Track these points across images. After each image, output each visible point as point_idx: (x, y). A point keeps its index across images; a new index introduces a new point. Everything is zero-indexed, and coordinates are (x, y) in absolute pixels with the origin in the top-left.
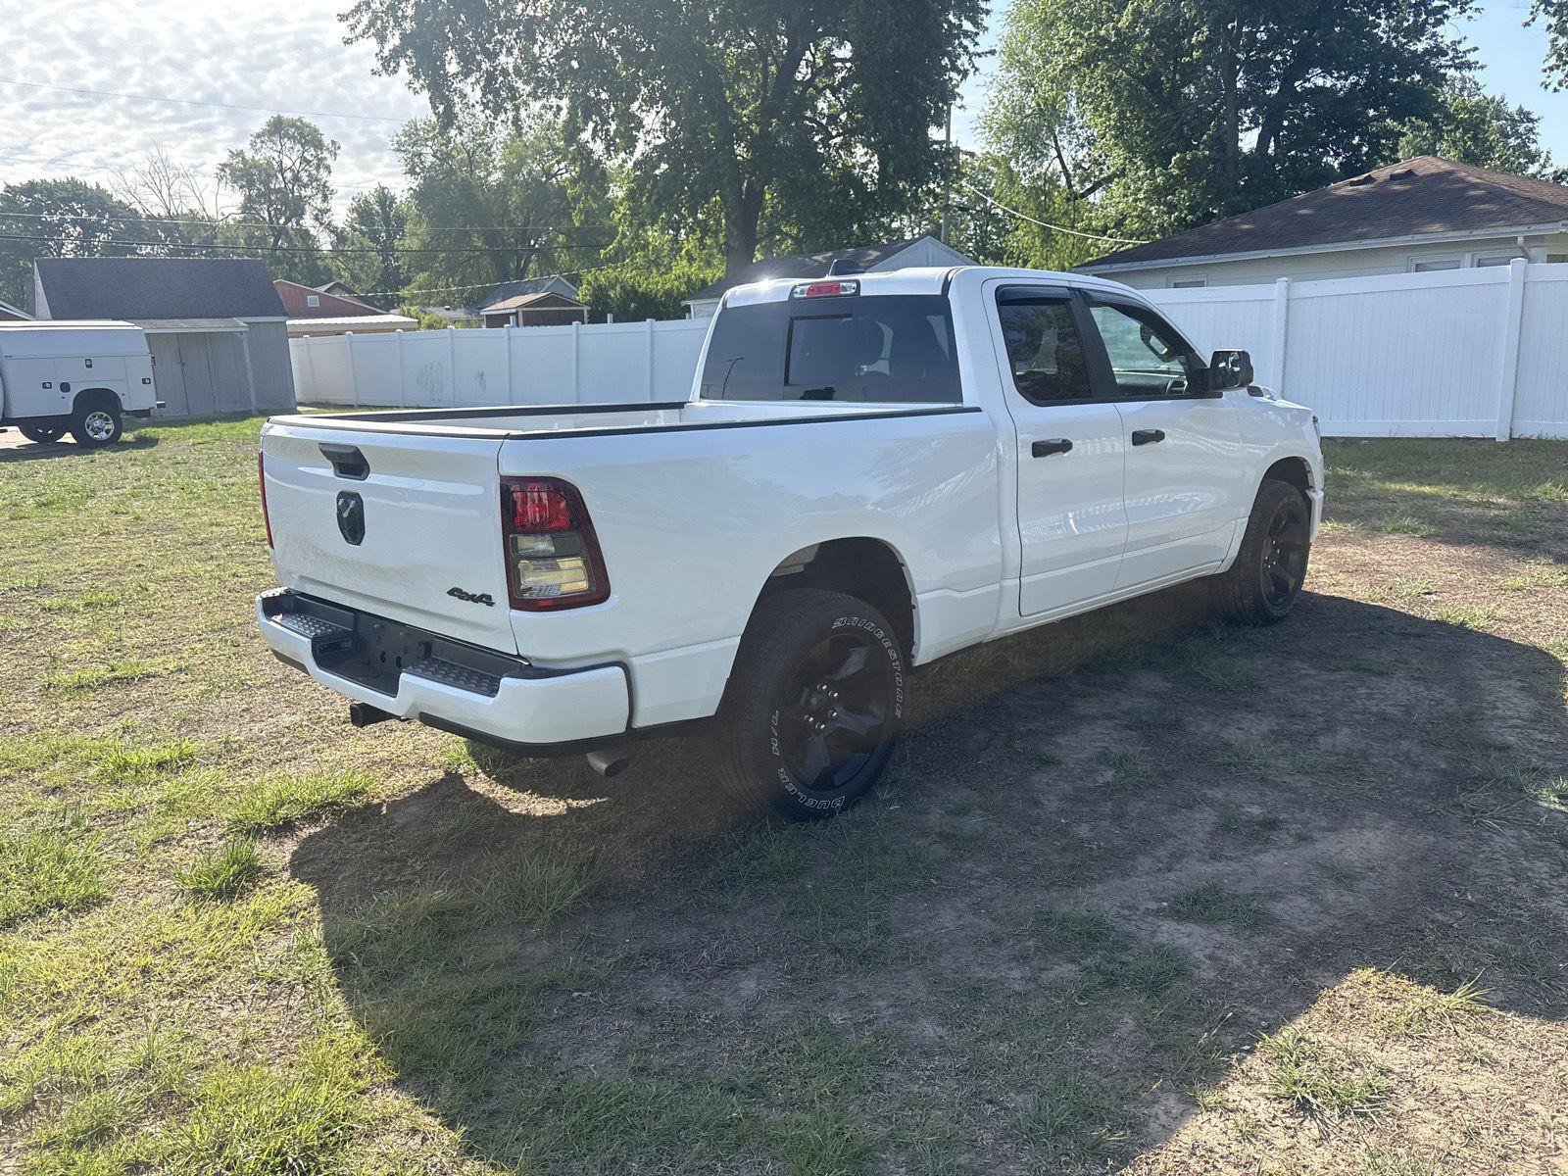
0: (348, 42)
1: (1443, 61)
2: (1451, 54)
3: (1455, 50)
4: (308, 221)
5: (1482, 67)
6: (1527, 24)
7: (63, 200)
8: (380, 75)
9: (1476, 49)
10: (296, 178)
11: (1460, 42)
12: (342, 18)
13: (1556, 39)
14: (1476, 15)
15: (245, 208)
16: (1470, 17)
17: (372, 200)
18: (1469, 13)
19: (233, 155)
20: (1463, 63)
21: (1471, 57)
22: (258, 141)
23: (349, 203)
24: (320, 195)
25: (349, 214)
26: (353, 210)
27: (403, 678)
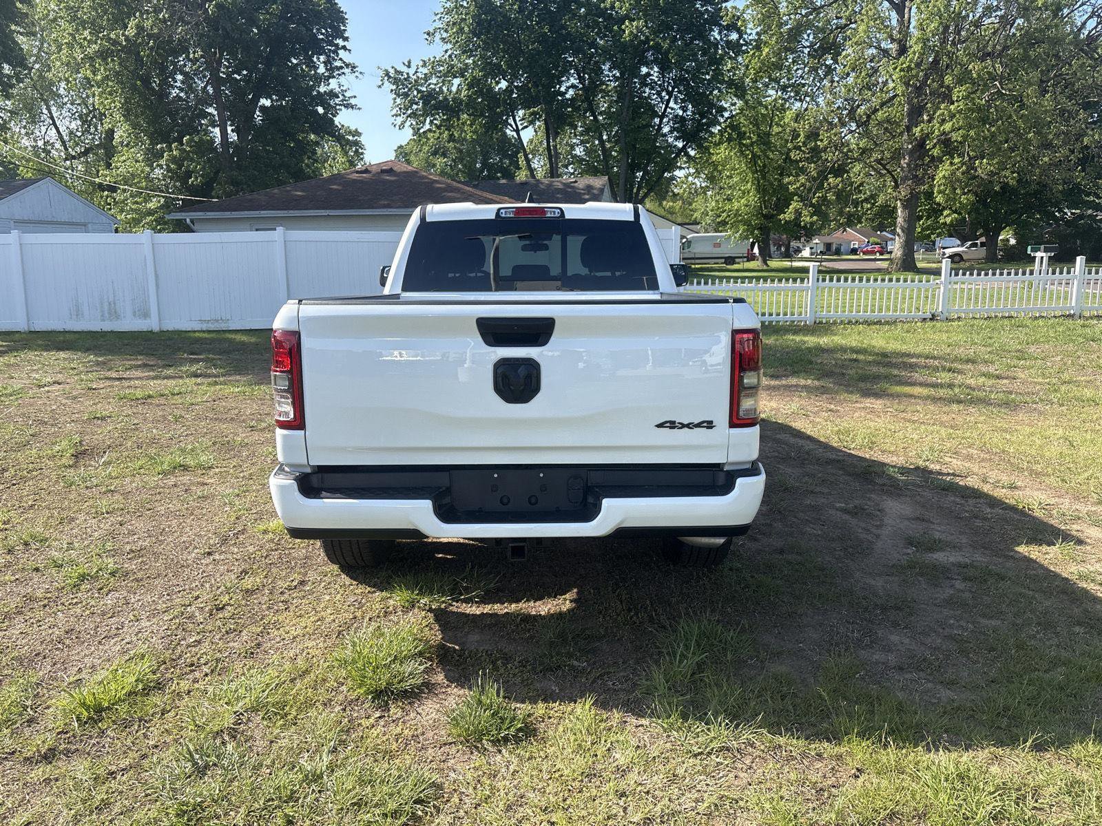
1: (337, 101)
2: (341, 97)
3: (343, 95)
5: (359, 109)
6: (380, 87)
9: (355, 97)
11: (346, 91)
13: (395, 99)
14: (360, 76)
16: (357, 77)
18: (357, 74)
20: (348, 104)
21: (353, 101)
27: (606, 503)
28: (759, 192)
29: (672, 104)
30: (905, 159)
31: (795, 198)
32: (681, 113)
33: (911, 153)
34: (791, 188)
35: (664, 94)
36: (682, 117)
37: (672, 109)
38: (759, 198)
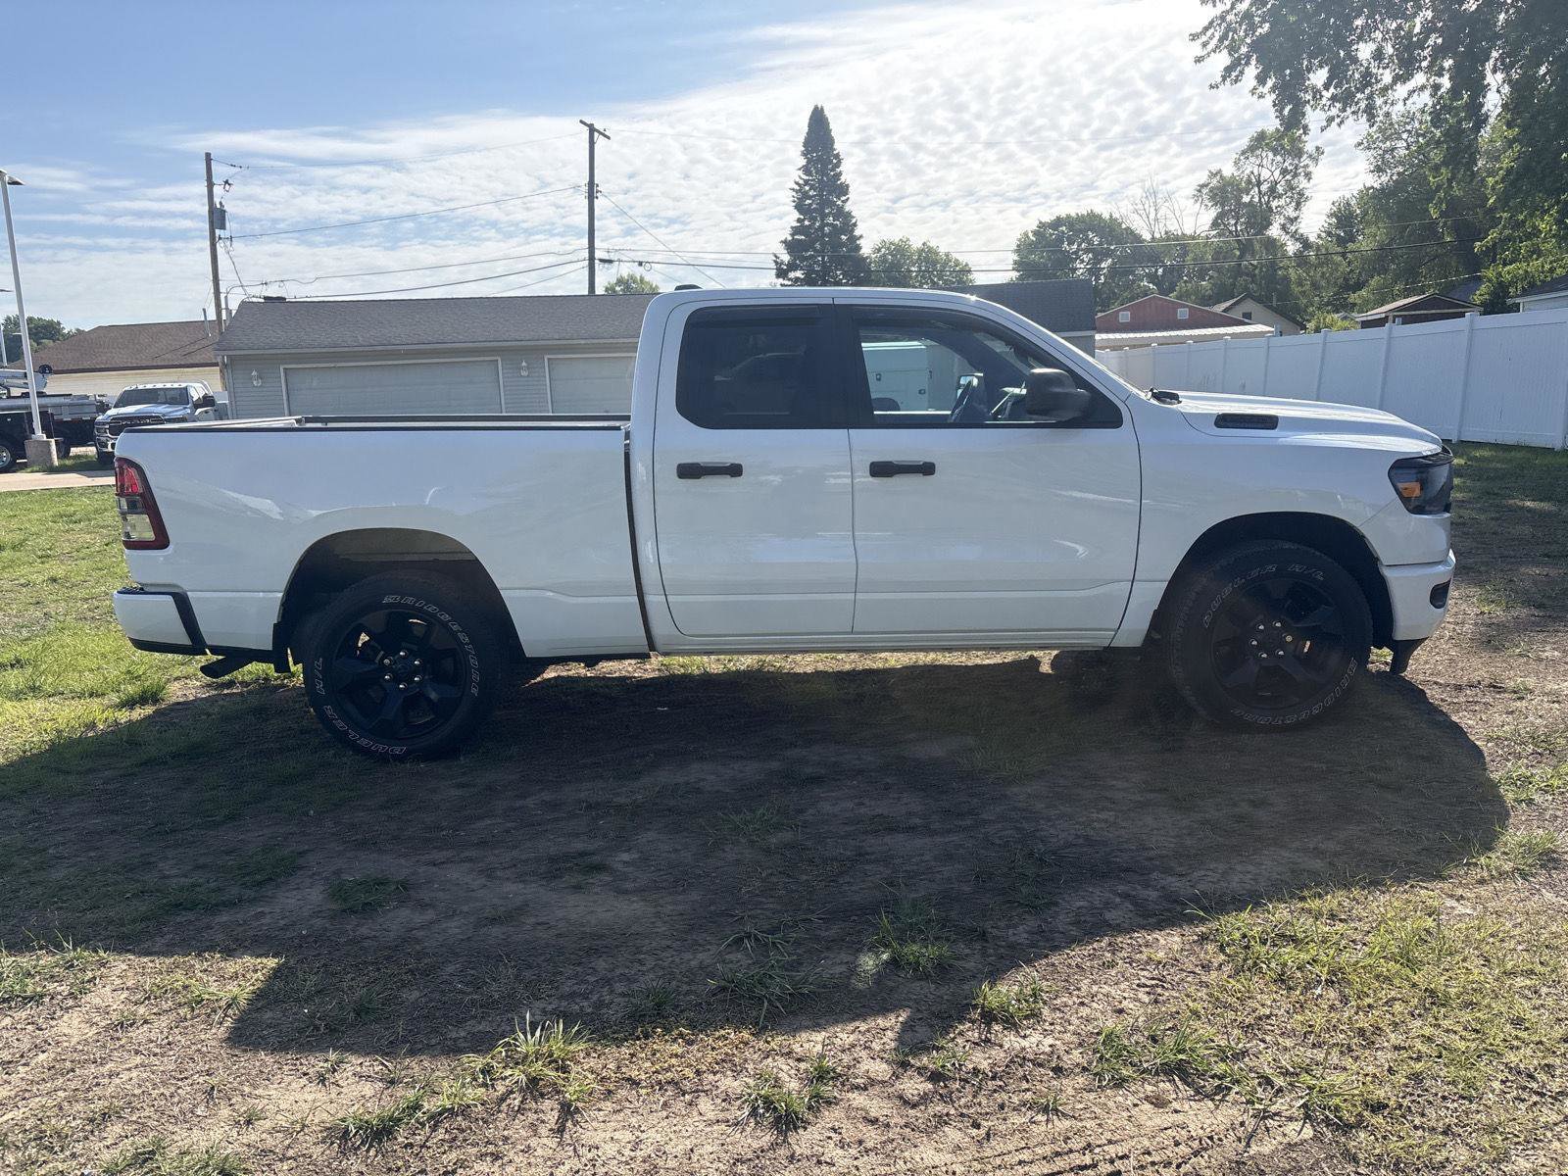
0: (1199, 60)
4: (1274, 231)
7: (1081, 231)
8: (1218, 88)
10: (1272, 190)
12: (1194, 37)
15: (1215, 224)
17: (1353, 202)
19: (1213, 175)
22: (1242, 158)
23: (1327, 208)
24: (1293, 204)
25: (1328, 220)
26: (1332, 215)
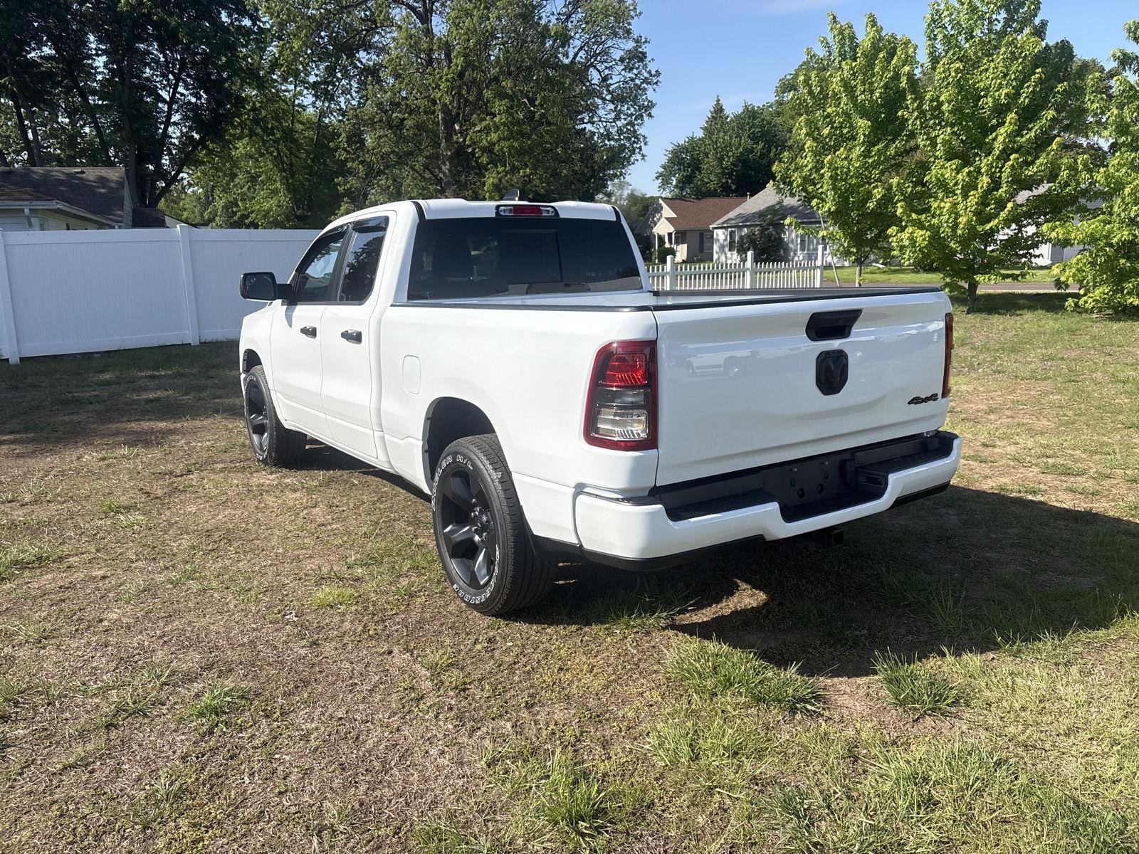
27: (892, 478)
28: (289, 192)
29: (181, 89)
30: (446, 165)
31: (346, 199)
32: (193, 100)
33: (451, 159)
34: (341, 189)
35: (171, 77)
36: (195, 104)
37: (182, 95)
38: (291, 199)
